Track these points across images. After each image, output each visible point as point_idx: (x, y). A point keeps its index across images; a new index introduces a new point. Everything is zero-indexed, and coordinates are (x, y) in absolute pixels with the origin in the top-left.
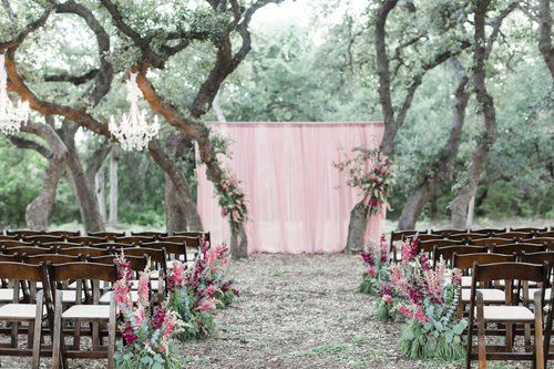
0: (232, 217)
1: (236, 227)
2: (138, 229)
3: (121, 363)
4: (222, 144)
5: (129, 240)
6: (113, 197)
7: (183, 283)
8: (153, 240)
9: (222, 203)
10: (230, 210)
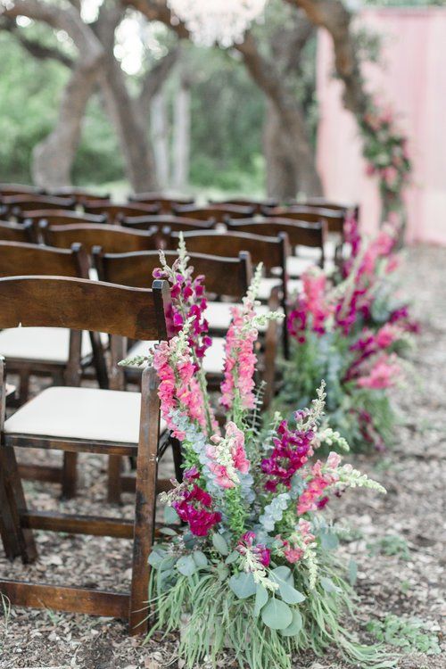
0: (384, 179)
1: (390, 197)
2: (218, 195)
3: (171, 582)
4: (374, 43)
5: (201, 214)
6: (181, 148)
7: (329, 323)
8: (250, 216)
9: (368, 153)
10: (381, 168)
